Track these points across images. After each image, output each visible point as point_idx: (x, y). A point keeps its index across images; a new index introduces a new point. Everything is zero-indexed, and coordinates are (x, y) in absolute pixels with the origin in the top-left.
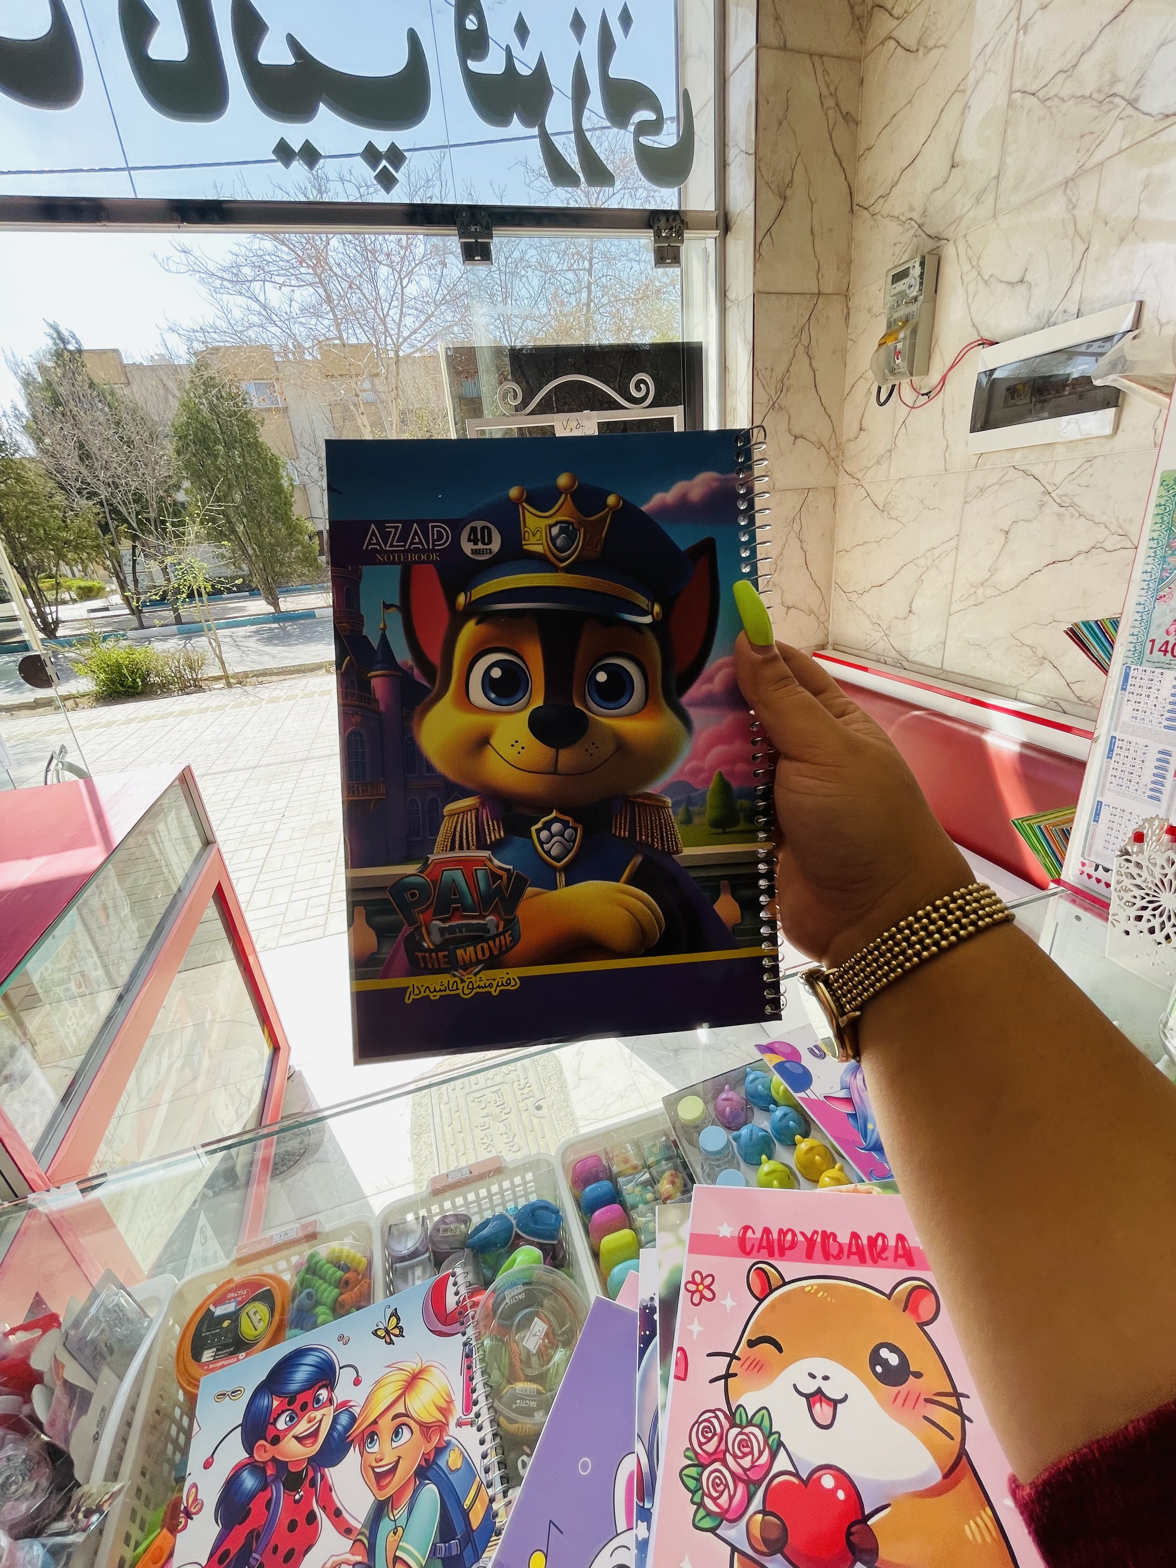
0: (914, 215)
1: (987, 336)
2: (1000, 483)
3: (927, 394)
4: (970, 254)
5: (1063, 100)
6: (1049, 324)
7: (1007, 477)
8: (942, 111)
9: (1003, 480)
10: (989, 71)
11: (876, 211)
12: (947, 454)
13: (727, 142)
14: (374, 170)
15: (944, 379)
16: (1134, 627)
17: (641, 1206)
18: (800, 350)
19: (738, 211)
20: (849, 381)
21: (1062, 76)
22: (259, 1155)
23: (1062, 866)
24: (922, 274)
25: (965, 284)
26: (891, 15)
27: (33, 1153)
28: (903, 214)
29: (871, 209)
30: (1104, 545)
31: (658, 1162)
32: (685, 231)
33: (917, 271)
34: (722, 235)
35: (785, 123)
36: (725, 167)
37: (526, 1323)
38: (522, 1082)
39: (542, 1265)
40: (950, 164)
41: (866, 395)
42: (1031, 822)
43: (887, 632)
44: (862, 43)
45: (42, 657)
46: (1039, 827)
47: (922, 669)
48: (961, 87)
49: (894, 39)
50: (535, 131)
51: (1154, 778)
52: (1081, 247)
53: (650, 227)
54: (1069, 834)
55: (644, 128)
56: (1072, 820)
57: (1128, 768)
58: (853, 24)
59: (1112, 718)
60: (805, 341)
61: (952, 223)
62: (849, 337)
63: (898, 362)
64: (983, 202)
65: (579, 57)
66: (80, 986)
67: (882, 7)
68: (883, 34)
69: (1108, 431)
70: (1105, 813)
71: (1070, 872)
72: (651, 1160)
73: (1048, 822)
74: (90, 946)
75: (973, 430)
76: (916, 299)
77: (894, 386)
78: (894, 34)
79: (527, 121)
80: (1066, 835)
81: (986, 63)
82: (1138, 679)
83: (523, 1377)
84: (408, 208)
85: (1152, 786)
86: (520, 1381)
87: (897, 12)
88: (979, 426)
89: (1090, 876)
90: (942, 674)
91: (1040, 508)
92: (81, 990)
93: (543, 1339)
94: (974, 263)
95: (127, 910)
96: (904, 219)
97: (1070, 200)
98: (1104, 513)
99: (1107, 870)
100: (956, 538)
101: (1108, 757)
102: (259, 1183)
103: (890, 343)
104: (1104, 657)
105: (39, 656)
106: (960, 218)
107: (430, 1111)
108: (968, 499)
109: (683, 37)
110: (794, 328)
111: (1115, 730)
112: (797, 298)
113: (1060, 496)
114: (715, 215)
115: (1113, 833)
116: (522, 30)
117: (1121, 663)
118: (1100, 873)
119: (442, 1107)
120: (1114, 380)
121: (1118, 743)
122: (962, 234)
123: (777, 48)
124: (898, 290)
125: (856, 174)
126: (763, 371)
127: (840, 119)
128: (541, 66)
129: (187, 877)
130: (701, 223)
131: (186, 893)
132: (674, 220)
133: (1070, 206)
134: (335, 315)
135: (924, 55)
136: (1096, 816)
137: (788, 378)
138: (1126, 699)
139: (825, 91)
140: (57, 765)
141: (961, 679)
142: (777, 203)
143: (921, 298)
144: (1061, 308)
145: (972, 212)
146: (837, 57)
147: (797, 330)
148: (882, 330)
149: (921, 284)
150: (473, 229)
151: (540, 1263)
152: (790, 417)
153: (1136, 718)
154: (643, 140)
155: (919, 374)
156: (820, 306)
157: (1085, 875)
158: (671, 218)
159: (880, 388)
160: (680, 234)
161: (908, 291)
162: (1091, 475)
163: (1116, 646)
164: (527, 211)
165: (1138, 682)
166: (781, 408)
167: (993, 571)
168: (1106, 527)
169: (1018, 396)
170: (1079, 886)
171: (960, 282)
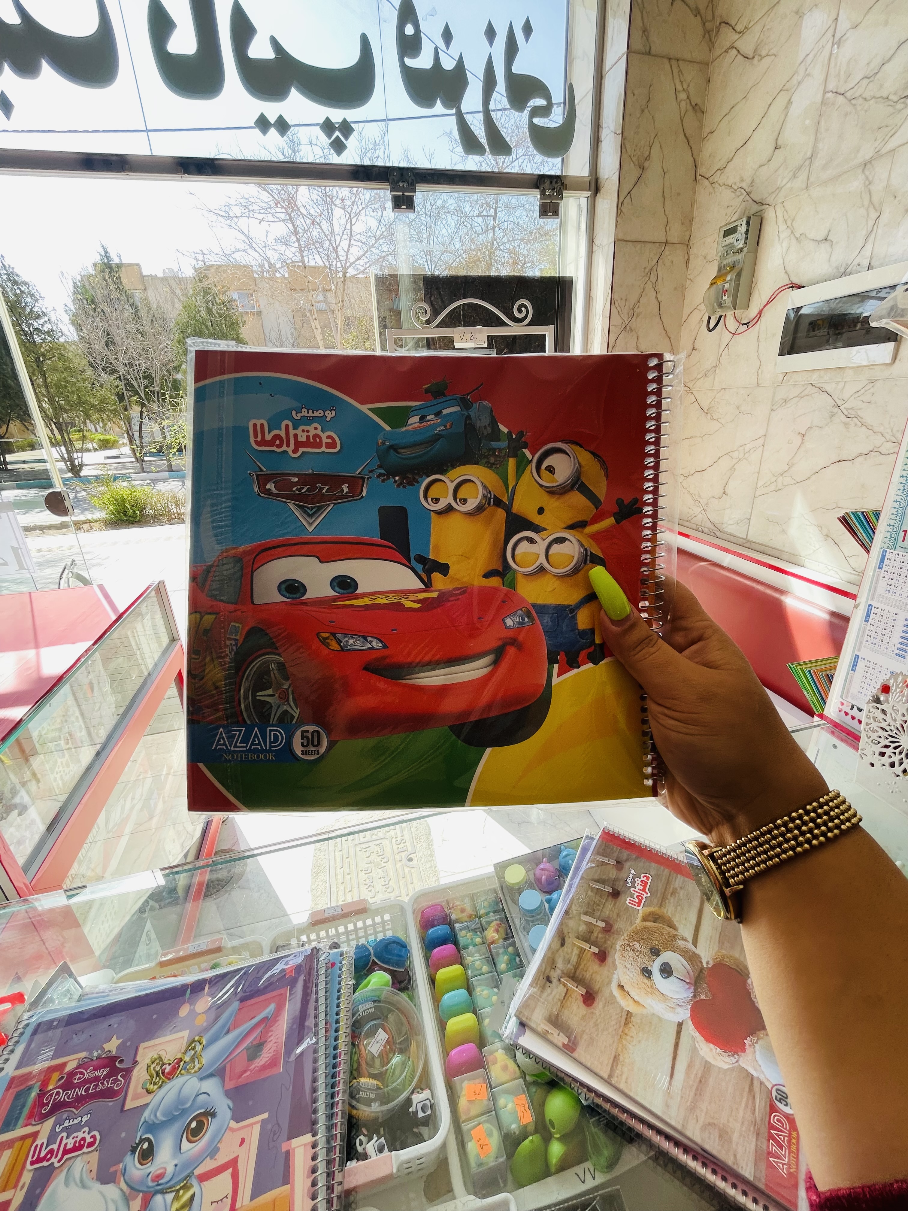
0: (744, 185)
1: (796, 281)
2: (800, 397)
3: (746, 324)
4: (786, 217)
5: (865, 99)
6: (845, 274)
7: (806, 392)
8: (770, 105)
9: (803, 394)
10: (808, 75)
11: (715, 180)
12: (760, 371)
13: (601, 124)
14: (330, 138)
15: (760, 313)
16: (891, 519)
17: (471, 947)
18: (649, 285)
19: (607, 177)
20: (686, 311)
21: (865, 81)
22: (196, 880)
23: (825, 703)
24: (747, 231)
25: (781, 239)
26: (734, 30)
27: (22, 868)
28: (735, 184)
29: (711, 179)
30: (880, 450)
31: (487, 914)
32: (564, 191)
33: (744, 228)
34: (593, 196)
35: (646, 111)
36: (598, 143)
37: (372, 1033)
38: (399, 839)
39: (390, 988)
40: (774, 146)
41: (699, 322)
42: (803, 667)
43: (705, 508)
44: (710, 50)
45: (62, 493)
46: (809, 671)
47: (732, 539)
48: (785, 88)
49: (736, 48)
50: (454, 111)
51: (901, 640)
52: (874, 215)
53: (537, 187)
54: (833, 678)
55: (536, 112)
56: (835, 668)
57: (880, 631)
58: (704, 37)
59: (870, 590)
60: (653, 278)
61: (773, 192)
62: (689, 277)
63: (724, 298)
64: (798, 177)
65: (490, 57)
66: (68, 743)
67: (727, 23)
68: (728, 44)
69: (888, 360)
70: (861, 664)
71: (832, 709)
72: (482, 911)
73: (817, 668)
74: (77, 713)
75: (781, 354)
76: (741, 250)
77: (720, 317)
78: (735, 45)
79: (447, 104)
80: (830, 679)
81: (806, 69)
82: (892, 561)
83: (367, 1074)
84: (353, 168)
85: (899, 646)
86: (364, 1077)
87: (739, 28)
88: (786, 351)
89: (846, 714)
90: (747, 544)
91: (831, 418)
92: (68, 746)
93: (385, 1047)
94: (789, 223)
95: (107, 688)
96: (736, 188)
97: (867, 178)
98: (882, 424)
99: (860, 710)
100: (763, 438)
101: (865, 621)
102: (194, 900)
103: (720, 283)
104: (868, 541)
105: (60, 492)
106: (779, 189)
107: (327, 856)
108: (774, 408)
109: (571, 44)
110: (645, 268)
111: (872, 599)
112: (650, 245)
113: (847, 410)
114: (588, 180)
115: (867, 681)
116: (447, 36)
117: (879, 547)
118: (855, 712)
119: (336, 853)
120: (886, 323)
121: (873, 610)
122: (780, 201)
123: (643, 54)
124: (728, 242)
125: (700, 151)
126: (619, 301)
127: (690, 108)
128: (460, 64)
129: (156, 665)
130: (577, 185)
131: (153, 677)
132: (556, 182)
133: (867, 183)
134: (300, 244)
135: (759, 61)
136: (854, 666)
137: (638, 307)
138: (882, 575)
139: (679, 87)
140: (68, 574)
141: (762, 548)
142: (636, 172)
143: (745, 249)
144: (856, 262)
145: (789, 185)
146: (691, 62)
147: (647, 270)
148: (714, 273)
149: (746, 238)
150: (401, 185)
151: (387, 986)
152: (638, 337)
153: (889, 591)
154: (536, 121)
155: (741, 309)
156: (667, 252)
157: (843, 713)
158: (554, 182)
159: (709, 318)
160: (560, 193)
161: (736, 244)
162: (873, 394)
163: (877, 532)
164: (444, 172)
165: (892, 563)
166: (631, 330)
167: (790, 466)
168: (882, 435)
169: (818, 329)
170: (837, 721)
171: (777, 238)
